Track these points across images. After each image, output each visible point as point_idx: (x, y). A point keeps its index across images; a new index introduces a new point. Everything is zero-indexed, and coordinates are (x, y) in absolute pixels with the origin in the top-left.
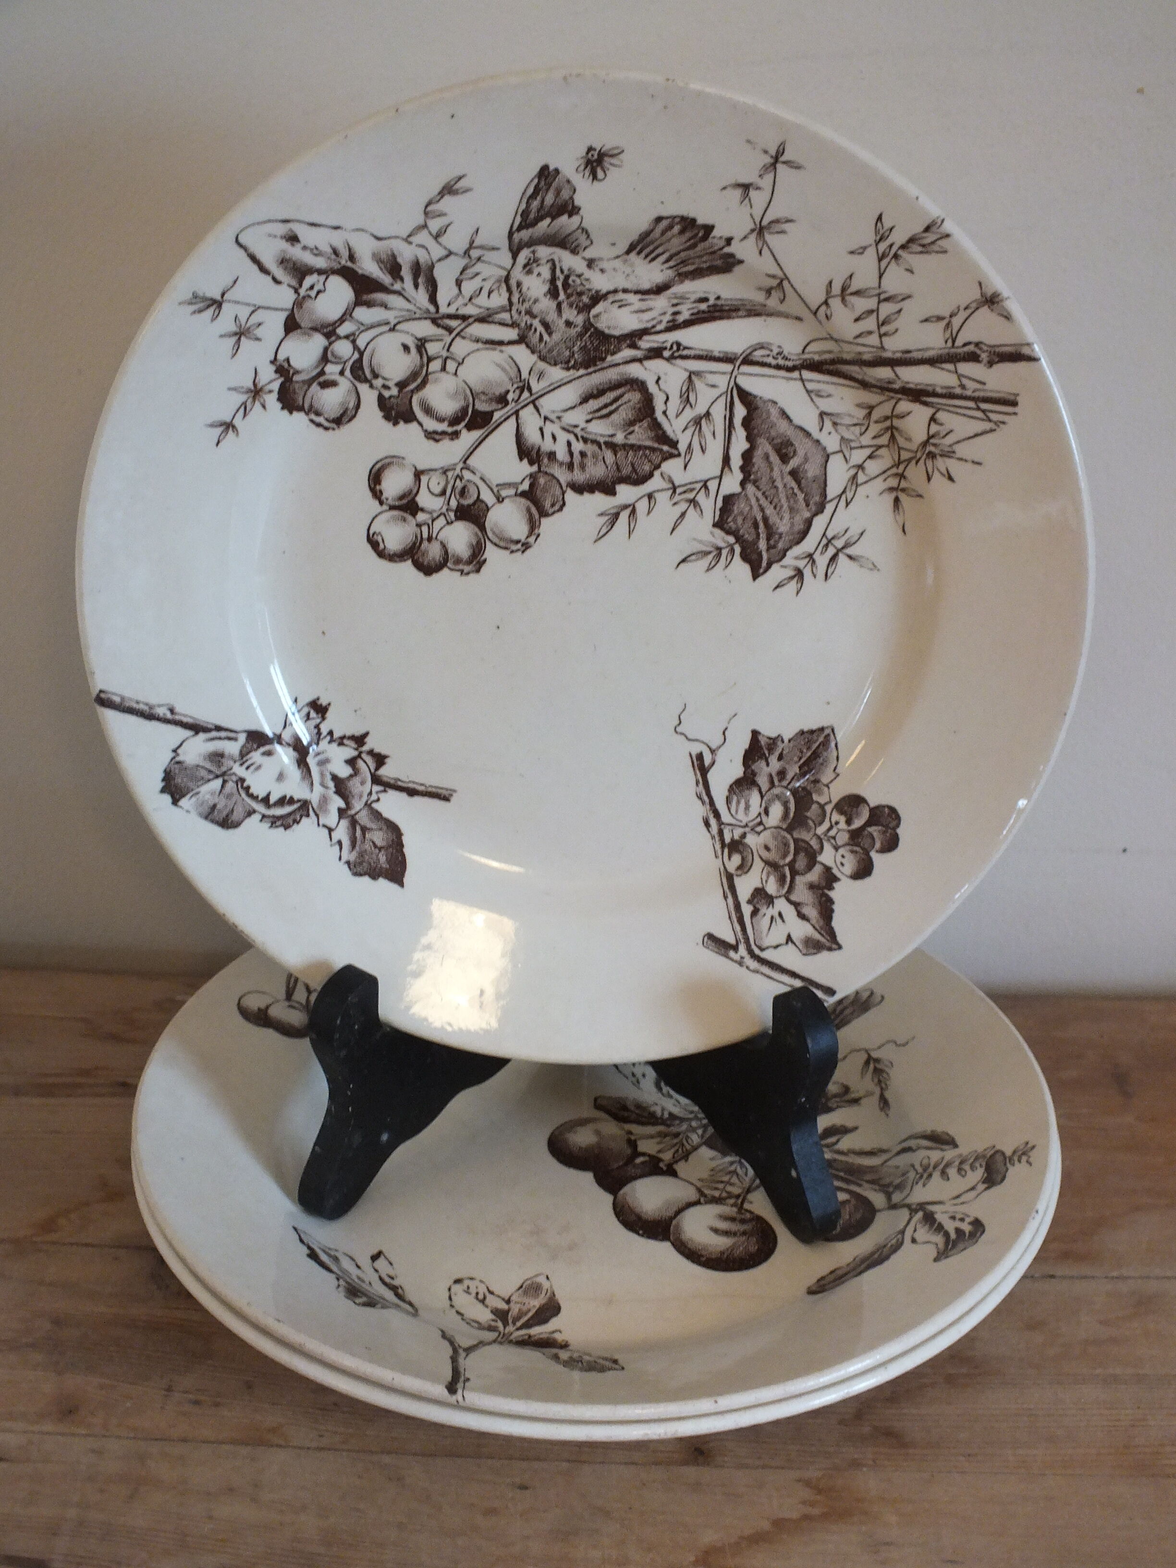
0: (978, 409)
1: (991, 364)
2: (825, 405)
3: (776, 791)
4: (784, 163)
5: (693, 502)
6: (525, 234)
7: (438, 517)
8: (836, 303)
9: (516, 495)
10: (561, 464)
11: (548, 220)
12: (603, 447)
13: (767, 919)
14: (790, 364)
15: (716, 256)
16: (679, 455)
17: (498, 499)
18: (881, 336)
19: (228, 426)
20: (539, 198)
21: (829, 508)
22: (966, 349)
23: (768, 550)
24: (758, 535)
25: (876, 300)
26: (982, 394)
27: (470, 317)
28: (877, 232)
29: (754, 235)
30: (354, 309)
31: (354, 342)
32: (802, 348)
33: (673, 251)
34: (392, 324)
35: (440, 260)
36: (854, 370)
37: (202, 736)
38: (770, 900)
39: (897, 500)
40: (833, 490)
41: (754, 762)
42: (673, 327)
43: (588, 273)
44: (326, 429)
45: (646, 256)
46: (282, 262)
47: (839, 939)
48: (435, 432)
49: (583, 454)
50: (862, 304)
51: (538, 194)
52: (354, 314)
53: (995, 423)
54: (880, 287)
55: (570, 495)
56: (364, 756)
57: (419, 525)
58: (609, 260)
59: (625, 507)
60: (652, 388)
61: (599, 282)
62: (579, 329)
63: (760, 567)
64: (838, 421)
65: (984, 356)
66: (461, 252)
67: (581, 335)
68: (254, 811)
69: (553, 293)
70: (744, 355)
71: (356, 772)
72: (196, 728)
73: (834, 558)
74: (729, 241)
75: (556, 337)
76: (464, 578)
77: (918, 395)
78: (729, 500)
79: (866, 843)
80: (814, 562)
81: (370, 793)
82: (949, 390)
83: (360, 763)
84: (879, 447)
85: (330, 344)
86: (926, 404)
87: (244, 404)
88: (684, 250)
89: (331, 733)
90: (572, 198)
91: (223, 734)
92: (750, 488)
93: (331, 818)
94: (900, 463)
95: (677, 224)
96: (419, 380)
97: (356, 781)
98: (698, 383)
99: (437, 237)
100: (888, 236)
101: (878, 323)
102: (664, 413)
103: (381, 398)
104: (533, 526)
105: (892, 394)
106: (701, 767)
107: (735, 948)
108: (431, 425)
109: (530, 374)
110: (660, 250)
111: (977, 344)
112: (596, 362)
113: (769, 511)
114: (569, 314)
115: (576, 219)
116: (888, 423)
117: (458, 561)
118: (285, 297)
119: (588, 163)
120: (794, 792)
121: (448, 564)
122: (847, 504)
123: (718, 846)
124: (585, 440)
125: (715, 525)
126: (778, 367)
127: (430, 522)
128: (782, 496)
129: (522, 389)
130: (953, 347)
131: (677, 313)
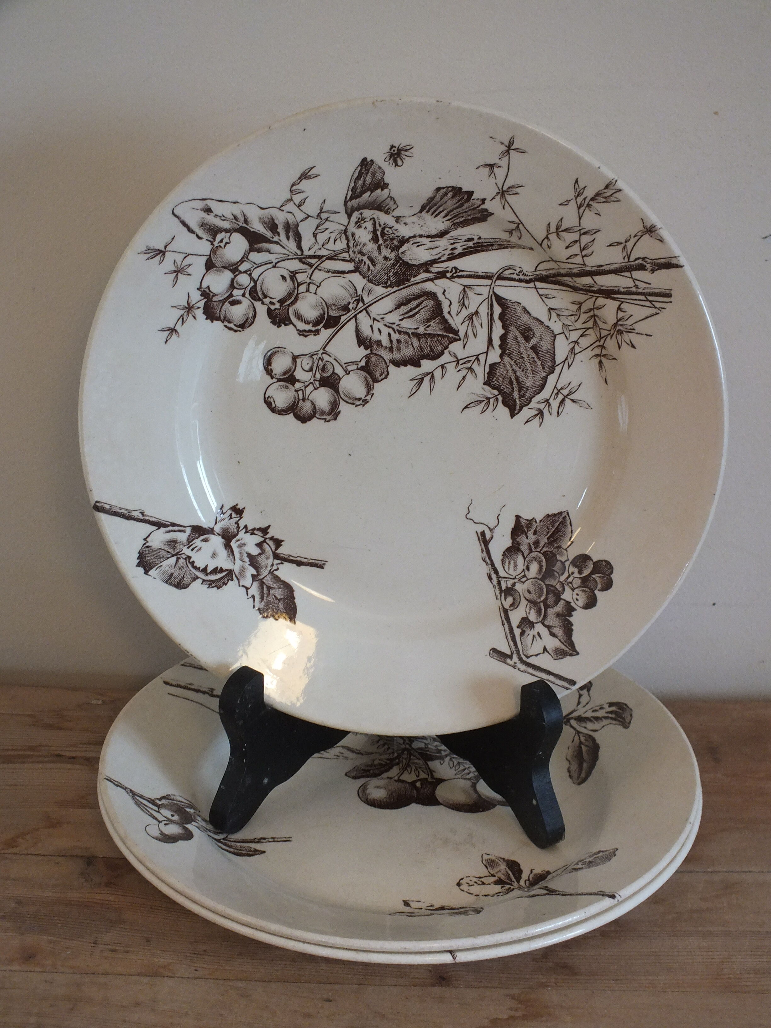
0: (647, 300)
1: (653, 271)
2: (552, 303)
3: (533, 555)
4: (513, 149)
5: (470, 369)
6: (355, 202)
7: (309, 385)
8: (553, 237)
9: (357, 369)
10: (385, 348)
11: (369, 193)
12: (411, 336)
13: (530, 638)
14: (528, 278)
15: (476, 211)
16: (460, 340)
17: (346, 372)
18: (583, 257)
19: (172, 331)
20: (362, 179)
21: (558, 369)
22: (637, 262)
23: (519, 398)
24: (513, 388)
25: (578, 234)
26: (648, 291)
27: (323, 256)
28: (575, 190)
29: (499, 195)
30: (249, 254)
31: (250, 275)
32: (534, 268)
33: (449, 209)
34: (274, 264)
35: (302, 221)
36: (567, 279)
37: (162, 530)
38: (532, 625)
39: (600, 363)
40: (559, 358)
41: (518, 536)
42: (452, 257)
43: (397, 226)
44: (236, 331)
45: (432, 214)
46: (202, 226)
47: (577, 648)
48: (304, 331)
49: (399, 341)
50: (570, 237)
51: (361, 177)
52: (249, 257)
53: (658, 309)
54: (580, 226)
55: (392, 368)
56: (267, 541)
57: (296, 391)
58: (409, 217)
59: (427, 374)
60: (441, 297)
61: (404, 231)
62: (392, 262)
63: (515, 409)
64: (560, 313)
65: (648, 266)
66: (315, 216)
67: (394, 265)
68: (198, 578)
69: (375, 239)
70: (498, 274)
71: (263, 552)
72: (159, 525)
73: (562, 402)
74: (483, 201)
75: (378, 267)
76: (326, 423)
77: (609, 293)
78: (493, 367)
79: (591, 585)
80: (550, 405)
81: (272, 565)
82: (628, 289)
83: (265, 546)
84: (588, 329)
85: (236, 276)
86: (614, 299)
87: (182, 316)
88: (456, 208)
89: (246, 527)
90: (382, 178)
91: (176, 528)
92: (506, 358)
93: (248, 581)
94: (601, 338)
95: (450, 192)
96: (293, 298)
97: (263, 557)
98: (470, 293)
100: (583, 192)
101: (581, 249)
102: (449, 313)
103: (269, 310)
104: (369, 389)
105: (592, 294)
106: (484, 540)
107: (511, 657)
108: (302, 326)
109: (362, 292)
110: (441, 209)
111: (644, 259)
112: (404, 283)
113: (519, 373)
114: (386, 252)
115: (386, 191)
116: (592, 313)
117: (323, 413)
118: (205, 247)
119: (392, 155)
120: (545, 554)
121: (317, 415)
122: (569, 366)
123: (498, 592)
124: (400, 332)
125: (485, 384)
126: (520, 281)
127: (303, 388)
128: (527, 363)
129: (358, 301)
130: (629, 261)
131: (455, 249)
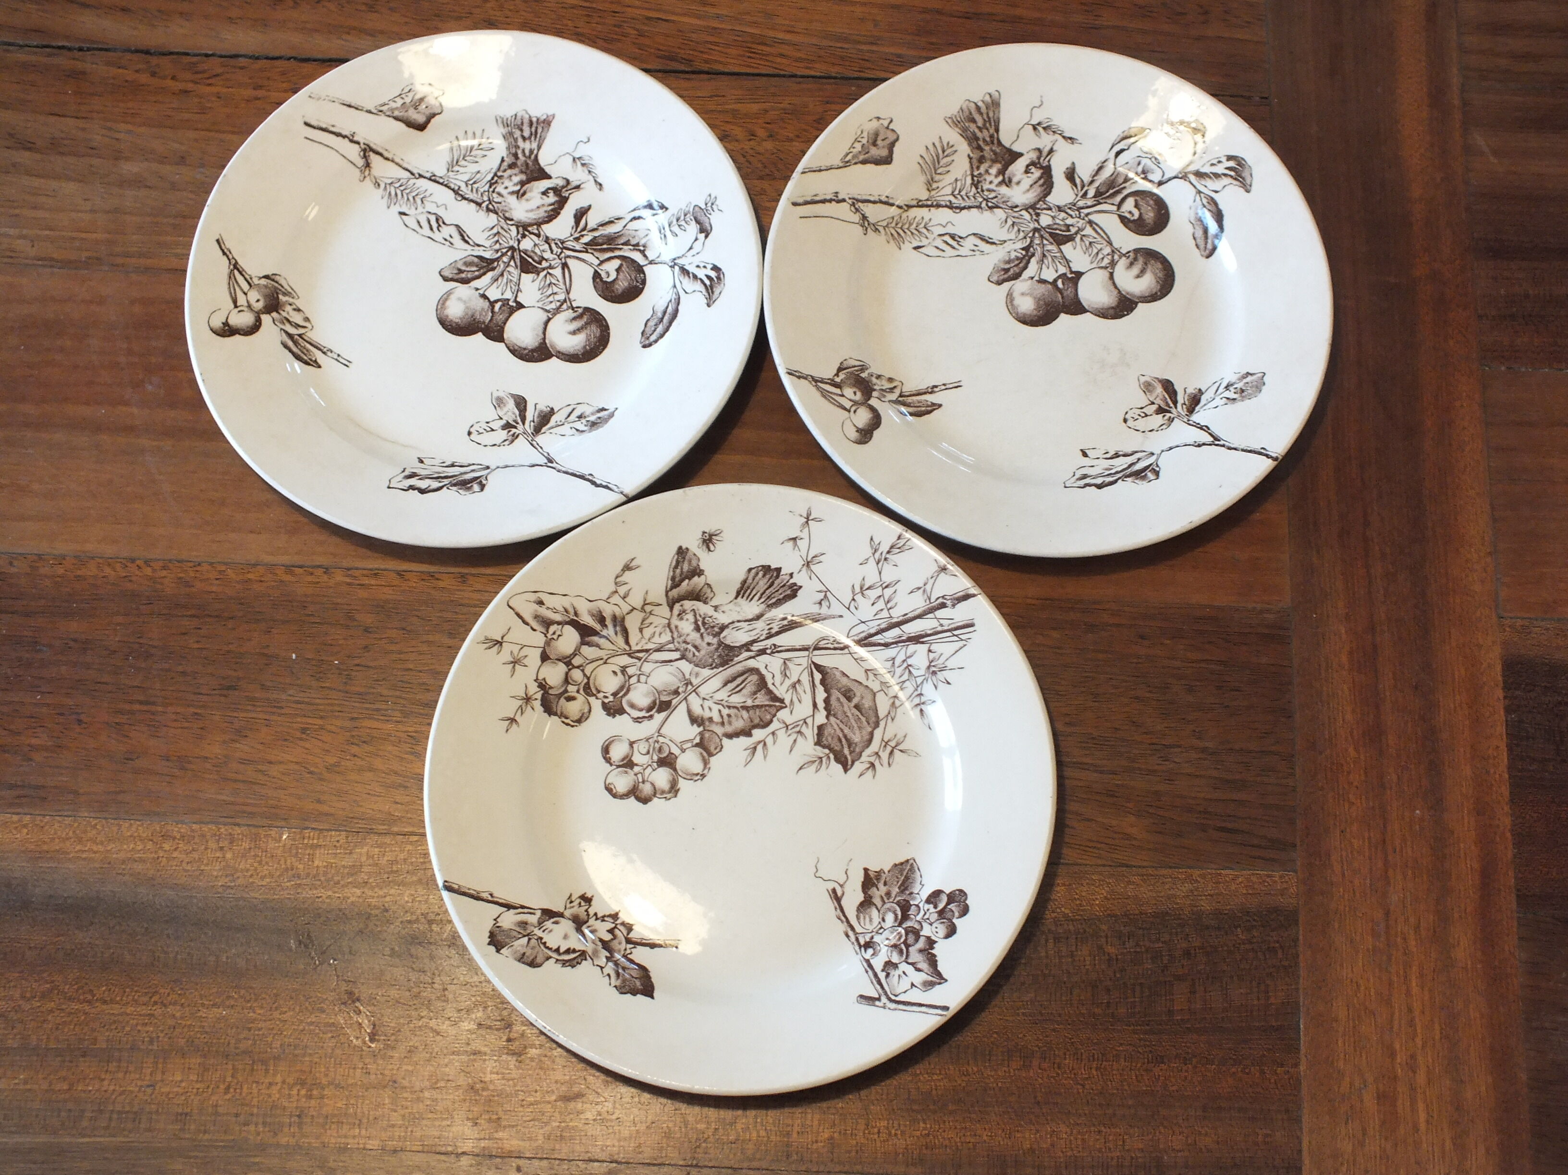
0: (954, 635)
1: (954, 606)
2: (867, 666)
3: (887, 906)
4: (812, 518)
5: (799, 732)
6: (675, 593)
7: (647, 767)
8: (858, 597)
9: (692, 746)
10: (717, 723)
11: (687, 581)
12: (740, 710)
13: (896, 977)
14: (842, 645)
15: (787, 587)
16: (786, 707)
17: (681, 750)
18: (888, 610)
19: (513, 720)
20: (679, 567)
21: (882, 724)
22: (938, 601)
23: (850, 753)
24: (842, 745)
25: (880, 588)
26: (953, 626)
27: (651, 649)
28: (872, 547)
29: (805, 567)
30: (581, 647)
31: (583, 671)
32: (847, 635)
33: (762, 591)
34: (605, 659)
35: (628, 614)
36: (877, 638)
37: (512, 911)
38: (895, 966)
39: (921, 709)
40: (882, 713)
41: (869, 889)
42: (770, 636)
43: (715, 615)
44: (573, 726)
45: (747, 598)
46: (535, 618)
47: (945, 976)
48: (639, 718)
49: (729, 716)
51: (679, 565)
52: (581, 651)
53: (965, 640)
54: (881, 581)
55: (725, 741)
56: (618, 926)
57: (636, 775)
58: (726, 605)
59: (760, 742)
60: (764, 671)
61: (723, 619)
62: (715, 646)
63: (847, 764)
64: (877, 672)
65: (949, 603)
66: (640, 608)
67: (717, 649)
68: (551, 957)
69: (697, 629)
70: (813, 645)
71: (615, 937)
72: (508, 906)
73: (891, 753)
74: (791, 575)
75: (703, 652)
76: (668, 800)
77: (917, 639)
78: (821, 728)
79: (949, 915)
80: (879, 756)
81: (626, 950)
82: (935, 630)
83: (617, 932)
84: (904, 682)
85: (570, 670)
86: (923, 643)
87: (521, 707)
88: (767, 589)
89: (596, 914)
90: (698, 565)
91: (526, 910)
92: (832, 719)
93: (602, 961)
94: (918, 686)
95: (760, 571)
96: (625, 690)
97: (615, 942)
98: (790, 665)
99: (624, 598)
100: (878, 547)
101: (885, 602)
102: (773, 684)
103: (603, 704)
104: (706, 763)
105: (903, 644)
106: (837, 898)
107: (879, 999)
108: (635, 714)
109: (690, 676)
110: (754, 592)
111: (943, 597)
112: (728, 662)
113: (846, 731)
114: (709, 639)
115: (703, 579)
116: (905, 665)
117: (663, 792)
118: (539, 639)
119: (704, 541)
120: (898, 903)
121: (657, 795)
122: (893, 720)
123: (857, 948)
124: (729, 707)
125: (816, 744)
126: (835, 649)
127: (642, 771)
128: (853, 721)
129: (687, 684)
130: (930, 603)
131: (771, 629)
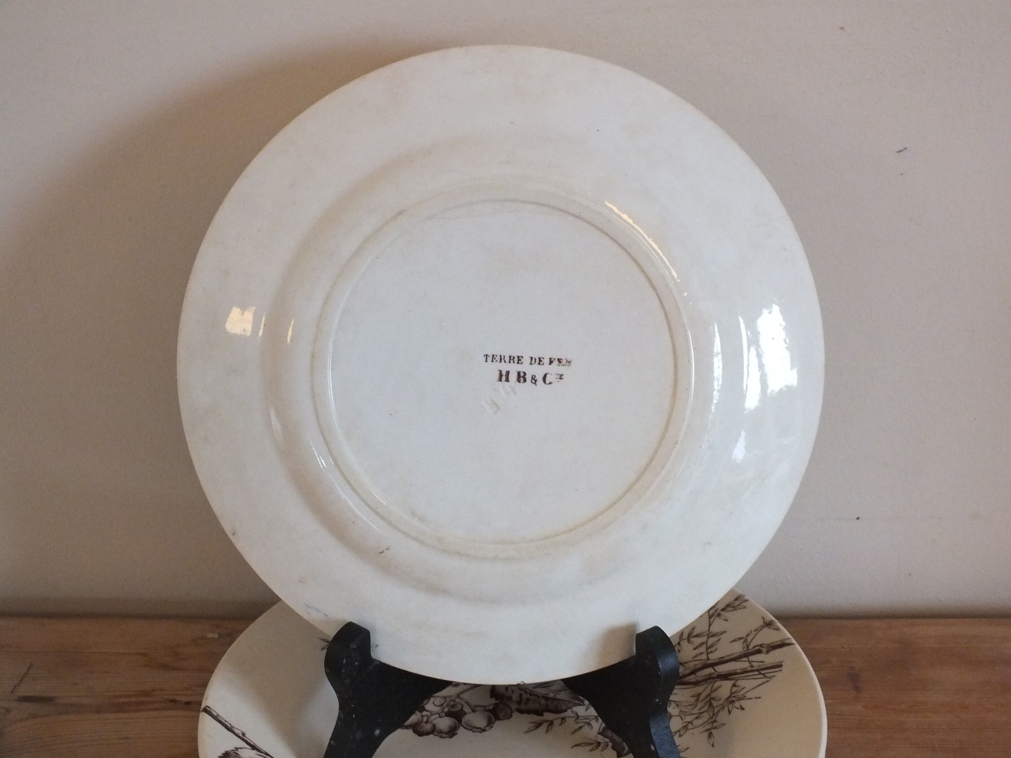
0: (760, 674)
1: (768, 652)
5: (588, 723)
7: (435, 714)
8: (684, 643)
9: (484, 710)
10: (514, 702)
12: (541, 698)
16: (584, 705)
17: (473, 711)
18: (708, 654)
22: (755, 649)
25: (706, 637)
26: (762, 667)
37: (257, 752)
39: (710, 733)
49: (528, 700)
50: (697, 641)
53: (769, 678)
54: (709, 629)
55: (516, 714)
57: (422, 716)
59: (547, 721)
65: (764, 650)
72: (253, 746)
77: (725, 677)
82: (744, 670)
84: (702, 713)
86: (730, 679)
94: (714, 716)
101: (707, 648)
104: (490, 723)
105: (711, 681)
111: (761, 646)
116: (708, 698)
117: (441, 732)
121: (434, 733)
125: (599, 734)
127: (429, 716)
130: (747, 649)
